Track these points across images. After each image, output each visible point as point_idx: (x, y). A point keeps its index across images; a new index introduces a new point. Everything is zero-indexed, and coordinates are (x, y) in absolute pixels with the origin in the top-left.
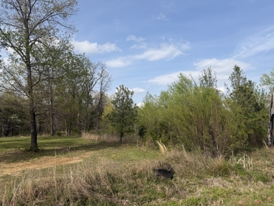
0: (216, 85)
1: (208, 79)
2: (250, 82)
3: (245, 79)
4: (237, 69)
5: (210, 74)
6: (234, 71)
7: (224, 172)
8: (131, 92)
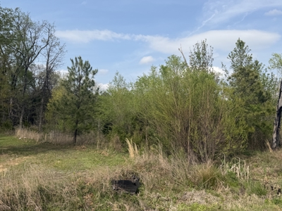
0: (211, 65)
1: (201, 56)
2: (257, 62)
3: (251, 58)
4: (241, 44)
5: (204, 49)
6: (235, 46)
7: (210, 183)
8: (93, 69)
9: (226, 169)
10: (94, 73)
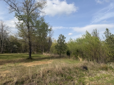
0: (99, 36)
1: (95, 33)
2: (113, 35)
3: (111, 33)
4: (107, 30)
5: (96, 31)
6: (106, 30)
8: (65, 37)
9: (108, 65)
10: (65, 38)
